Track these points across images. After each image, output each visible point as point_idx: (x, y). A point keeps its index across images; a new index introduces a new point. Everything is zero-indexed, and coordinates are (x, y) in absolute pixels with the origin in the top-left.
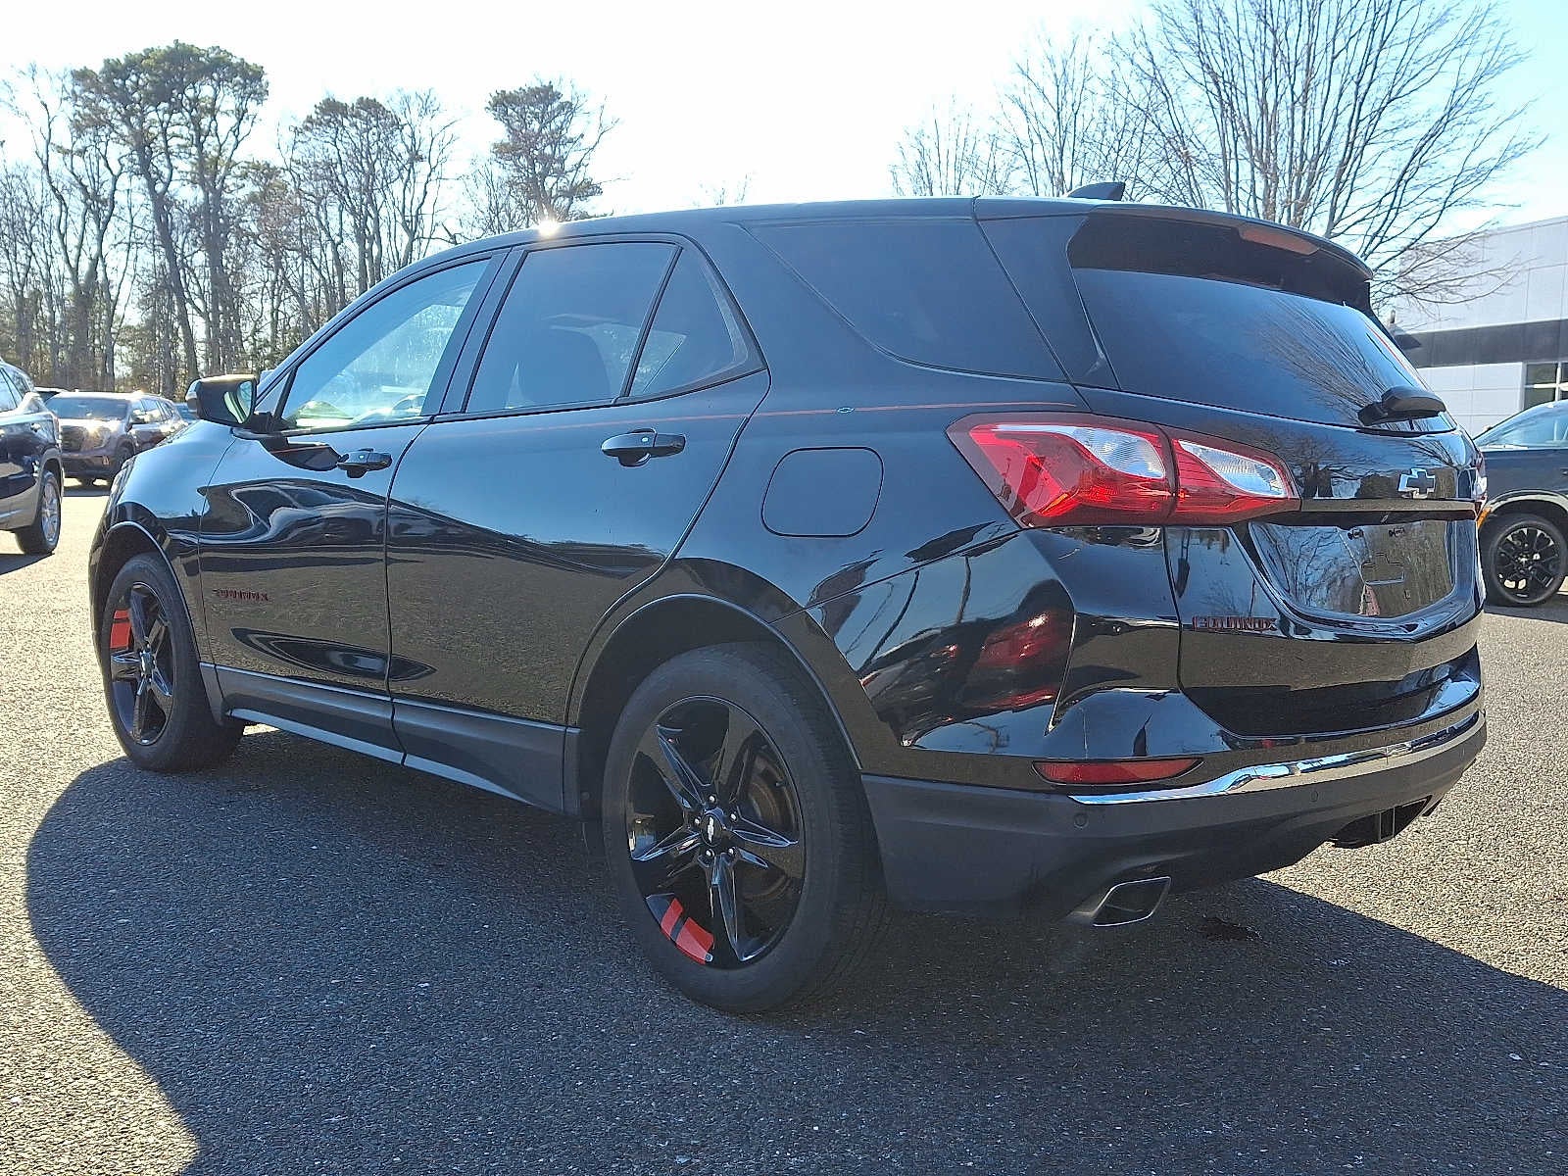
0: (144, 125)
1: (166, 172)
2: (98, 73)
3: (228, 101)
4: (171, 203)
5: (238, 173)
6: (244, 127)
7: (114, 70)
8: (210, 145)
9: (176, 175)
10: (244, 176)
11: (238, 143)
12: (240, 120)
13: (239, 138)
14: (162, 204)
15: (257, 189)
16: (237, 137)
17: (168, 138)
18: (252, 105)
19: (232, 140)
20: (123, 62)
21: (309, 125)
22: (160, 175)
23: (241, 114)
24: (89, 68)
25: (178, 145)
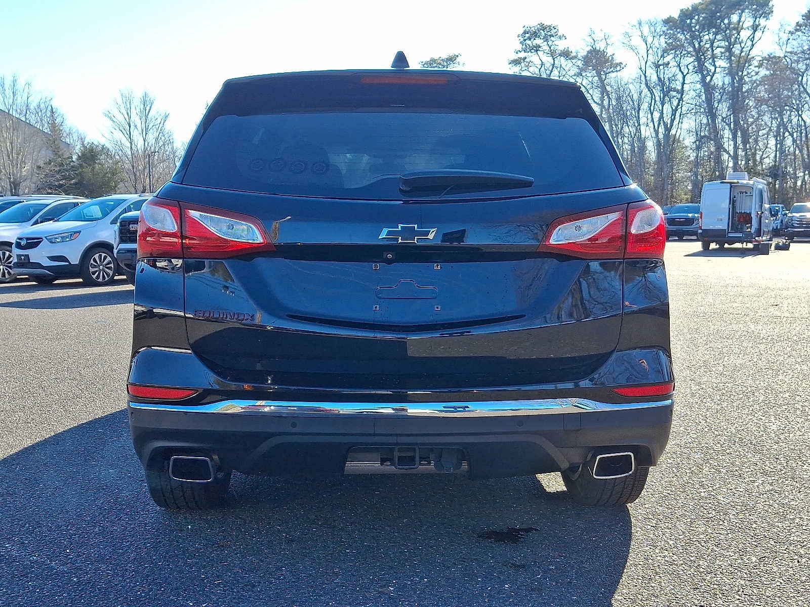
0: (701, 43)
1: (713, 69)
2: (677, 18)
3: (748, 20)
4: (714, 88)
5: (756, 64)
6: (758, 34)
7: (686, 15)
8: (736, 50)
9: (718, 70)
10: (760, 66)
11: (753, 45)
12: (755, 31)
13: (754, 42)
14: (709, 88)
15: (768, 73)
16: (752, 42)
17: (714, 48)
18: (763, 22)
19: (749, 43)
20: (690, 8)
21: (798, 28)
22: (709, 71)
23: (755, 28)
24: (672, 16)
25: (721, 52)
